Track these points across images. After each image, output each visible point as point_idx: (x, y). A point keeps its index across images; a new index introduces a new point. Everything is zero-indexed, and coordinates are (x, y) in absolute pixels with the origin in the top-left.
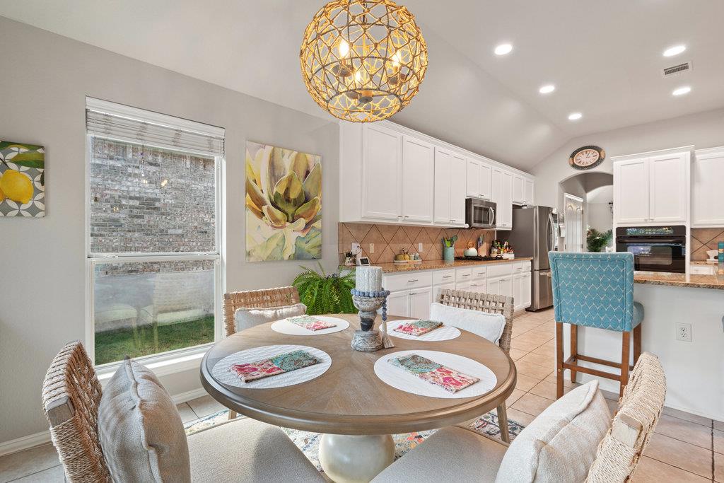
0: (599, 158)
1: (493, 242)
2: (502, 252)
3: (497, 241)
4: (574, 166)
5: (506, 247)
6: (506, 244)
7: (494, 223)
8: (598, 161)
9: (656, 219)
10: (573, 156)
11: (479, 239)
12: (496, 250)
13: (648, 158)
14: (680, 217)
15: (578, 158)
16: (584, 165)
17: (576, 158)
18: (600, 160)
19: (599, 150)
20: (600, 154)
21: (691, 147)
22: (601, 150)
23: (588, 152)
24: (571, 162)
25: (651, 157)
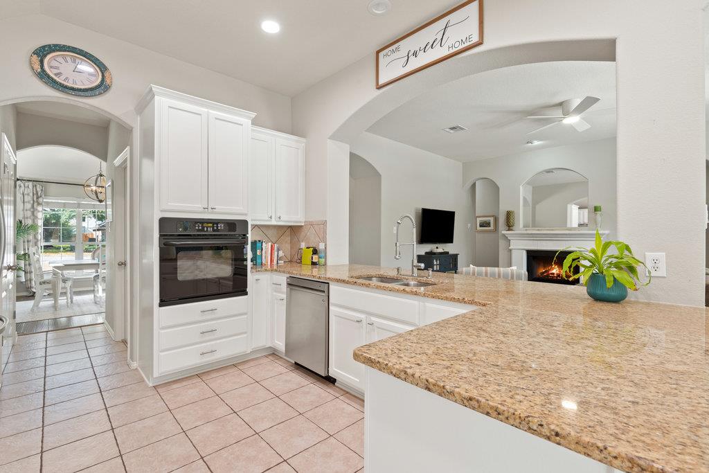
0: (102, 82)
4: (45, 78)
8: (99, 86)
9: (219, 208)
10: (40, 53)
13: (206, 110)
14: (242, 208)
15: (54, 63)
16: (70, 84)
17: (49, 63)
18: (102, 88)
19: (102, 68)
20: (103, 76)
21: (253, 115)
22: (106, 69)
23: (77, 61)
24: (37, 67)
25: (210, 111)
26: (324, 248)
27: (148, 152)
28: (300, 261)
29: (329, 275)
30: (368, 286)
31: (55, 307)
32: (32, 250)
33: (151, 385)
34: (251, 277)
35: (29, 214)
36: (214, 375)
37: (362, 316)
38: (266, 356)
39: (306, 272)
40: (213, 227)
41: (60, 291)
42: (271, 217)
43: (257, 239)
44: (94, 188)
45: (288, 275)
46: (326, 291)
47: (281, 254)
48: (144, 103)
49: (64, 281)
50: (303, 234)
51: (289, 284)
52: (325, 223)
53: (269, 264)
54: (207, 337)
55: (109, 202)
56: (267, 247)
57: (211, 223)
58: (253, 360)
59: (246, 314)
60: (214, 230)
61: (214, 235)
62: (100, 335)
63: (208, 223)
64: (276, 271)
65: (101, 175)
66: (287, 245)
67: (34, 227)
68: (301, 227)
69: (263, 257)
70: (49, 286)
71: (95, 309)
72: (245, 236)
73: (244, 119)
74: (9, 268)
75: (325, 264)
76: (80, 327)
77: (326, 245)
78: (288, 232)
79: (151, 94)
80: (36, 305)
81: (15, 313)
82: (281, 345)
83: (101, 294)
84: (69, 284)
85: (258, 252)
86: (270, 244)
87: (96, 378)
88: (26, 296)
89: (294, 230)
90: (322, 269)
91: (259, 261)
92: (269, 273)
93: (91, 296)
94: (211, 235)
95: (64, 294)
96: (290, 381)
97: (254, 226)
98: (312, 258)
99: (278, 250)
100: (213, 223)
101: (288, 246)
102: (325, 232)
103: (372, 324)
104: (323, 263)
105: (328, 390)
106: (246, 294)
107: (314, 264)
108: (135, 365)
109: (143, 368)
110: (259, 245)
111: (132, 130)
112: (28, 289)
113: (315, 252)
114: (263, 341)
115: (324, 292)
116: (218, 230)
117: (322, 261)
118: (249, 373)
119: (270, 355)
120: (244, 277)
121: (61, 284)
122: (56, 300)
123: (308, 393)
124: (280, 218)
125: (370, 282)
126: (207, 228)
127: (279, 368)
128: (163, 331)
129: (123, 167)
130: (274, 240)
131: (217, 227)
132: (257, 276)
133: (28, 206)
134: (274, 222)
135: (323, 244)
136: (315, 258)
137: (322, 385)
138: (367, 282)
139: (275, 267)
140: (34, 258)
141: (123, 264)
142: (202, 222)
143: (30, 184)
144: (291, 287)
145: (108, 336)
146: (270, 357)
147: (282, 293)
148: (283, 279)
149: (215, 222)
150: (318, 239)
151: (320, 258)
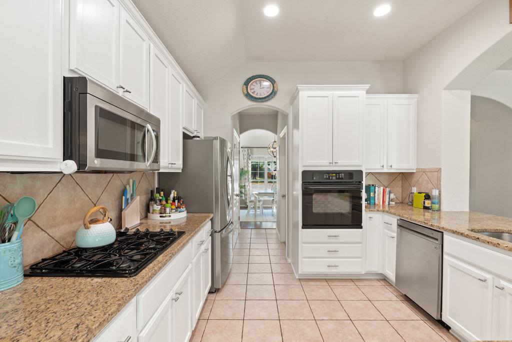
0: (273, 91)
1: (152, 192)
2: (168, 210)
3: (158, 191)
4: (248, 96)
5: (174, 201)
6: (173, 194)
7: (156, 160)
8: (271, 93)
9: (340, 162)
10: (247, 83)
11: (124, 192)
12: (157, 208)
13: (332, 92)
14: (357, 161)
15: (252, 87)
16: (258, 97)
17: (250, 87)
18: (273, 94)
19: (273, 81)
20: (273, 86)
21: (367, 86)
22: (275, 81)
23: (262, 82)
24: (245, 91)
25: (335, 92)
26: (437, 194)
27: (296, 125)
28: (411, 204)
29: (444, 224)
30: (497, 245)
31: (255, 215)
32: (247, 184)
33: (297, 277)
34: (365, 215)
35: (246, 165)
36: (337, 283)
37: (488, 276)
38: (378, 280)
39: (418, 216)
40: (336, 176)
41: (257, 206)
42: (383, 166)
43: (371, 183)
44: (272, 149)
45: (399, 218)
46: (440, 239)
47: (392, 196)
48: (294, 98)
49: (259, 201)
50: (414, 180)
51: (399, 226)
52: (439, 171)
53: (381, 204)
54: (333, 255)
55: (278, 157)
56: (379, 190)
57: (334, 173)
58: (367, 280)
59: (361, 243)
60: (336, 178)
61: (337, 182)
62: (274, 236)
63: (333, 173)
64: (387, 212)
65: (275, 142)
66: (398, 188)
67: (247, 172)
68: (412, 173)
69: (376, 199)
70: (253, 203)
71: (272, 219)
72: (360, 183)
73: (359, 92)
74: (237, 195)
75: (439, 210)
76: (265, 229)
77: (440, 191)
78: (399, 178)
79: (297, 91)
80: (248, 213)
81: (239, 217)
82: (392, 275)
83: (275, 210)
84: (261, 203)
85: (372, 194)
86: (382, 188)
87: (270, 263)
88: (244, 207)
89: (405, 177)
90: (436, 215)
91: (372, 201)
92: (381, 213)
93: (271, 210)
94: (335, 182)
95: (259, 208)
96: (399, 310)
97: (368, 174)
98: (424, 202)
99: (390, 193)
100: (336, 174)
101: (400, 190)
102: (439, 180)
103: (503, 289)
104: (437, 209)
105: (442, 334)
106: (361, 228)
107: (425, 208)
108: (289, 261)
109: (293, 264)
110: (372, 188)
111: (288, 116)
112: (246, 203)
113: (428, 197)
114: (376, 268)
115: (437, 240)
116: (339, 178)
117: (436, 206)
118: (363, 290)
119: (382, 280)
120: (360, 213)
121: (258, 203)
122: (256, 211)
123: (418, 329)
124: (391, 166)
125: (500, 241)
126: (332, 177)
127: (389, 294)
128: (303, 245)
129: (284, 138)
130: (386, 184)
131: (339, 176)
132: (371, 214)
133: (246, 161)
134: (385, 170)
135: (437, 191)
136: (428, 203)
137: (433, 327)
138: (495, 240)
139: (387, 209)
140: (247, 188)
141: (284, 196)
142: (328, 172)
143: (246, 149)
144: (401, 228)
145: (277, 238)
146: (382, 282)
147: (393, 231)
148: (394, 221)
149: (338, 173)
150: (431, 185)
151: (432, 203)
